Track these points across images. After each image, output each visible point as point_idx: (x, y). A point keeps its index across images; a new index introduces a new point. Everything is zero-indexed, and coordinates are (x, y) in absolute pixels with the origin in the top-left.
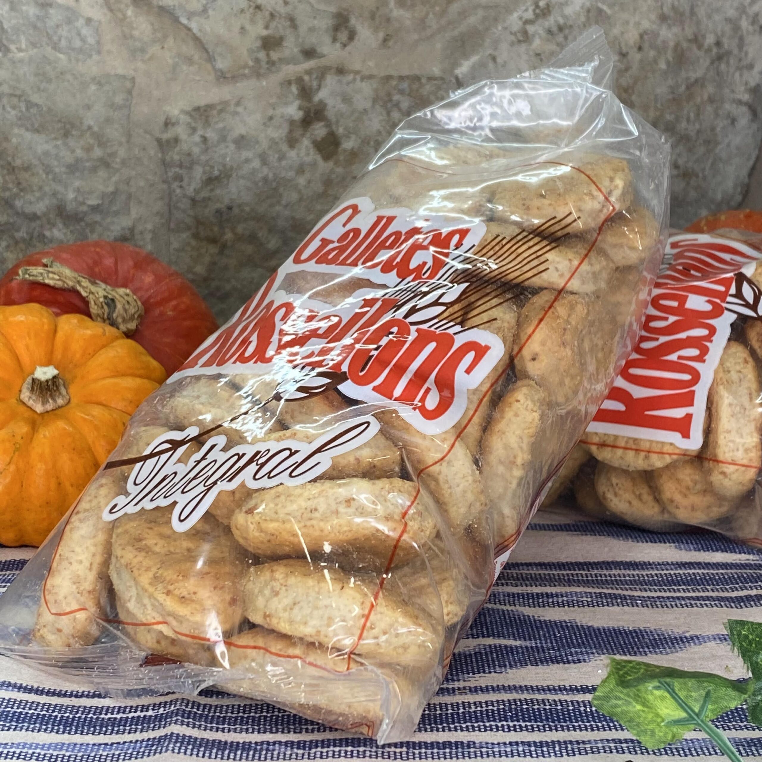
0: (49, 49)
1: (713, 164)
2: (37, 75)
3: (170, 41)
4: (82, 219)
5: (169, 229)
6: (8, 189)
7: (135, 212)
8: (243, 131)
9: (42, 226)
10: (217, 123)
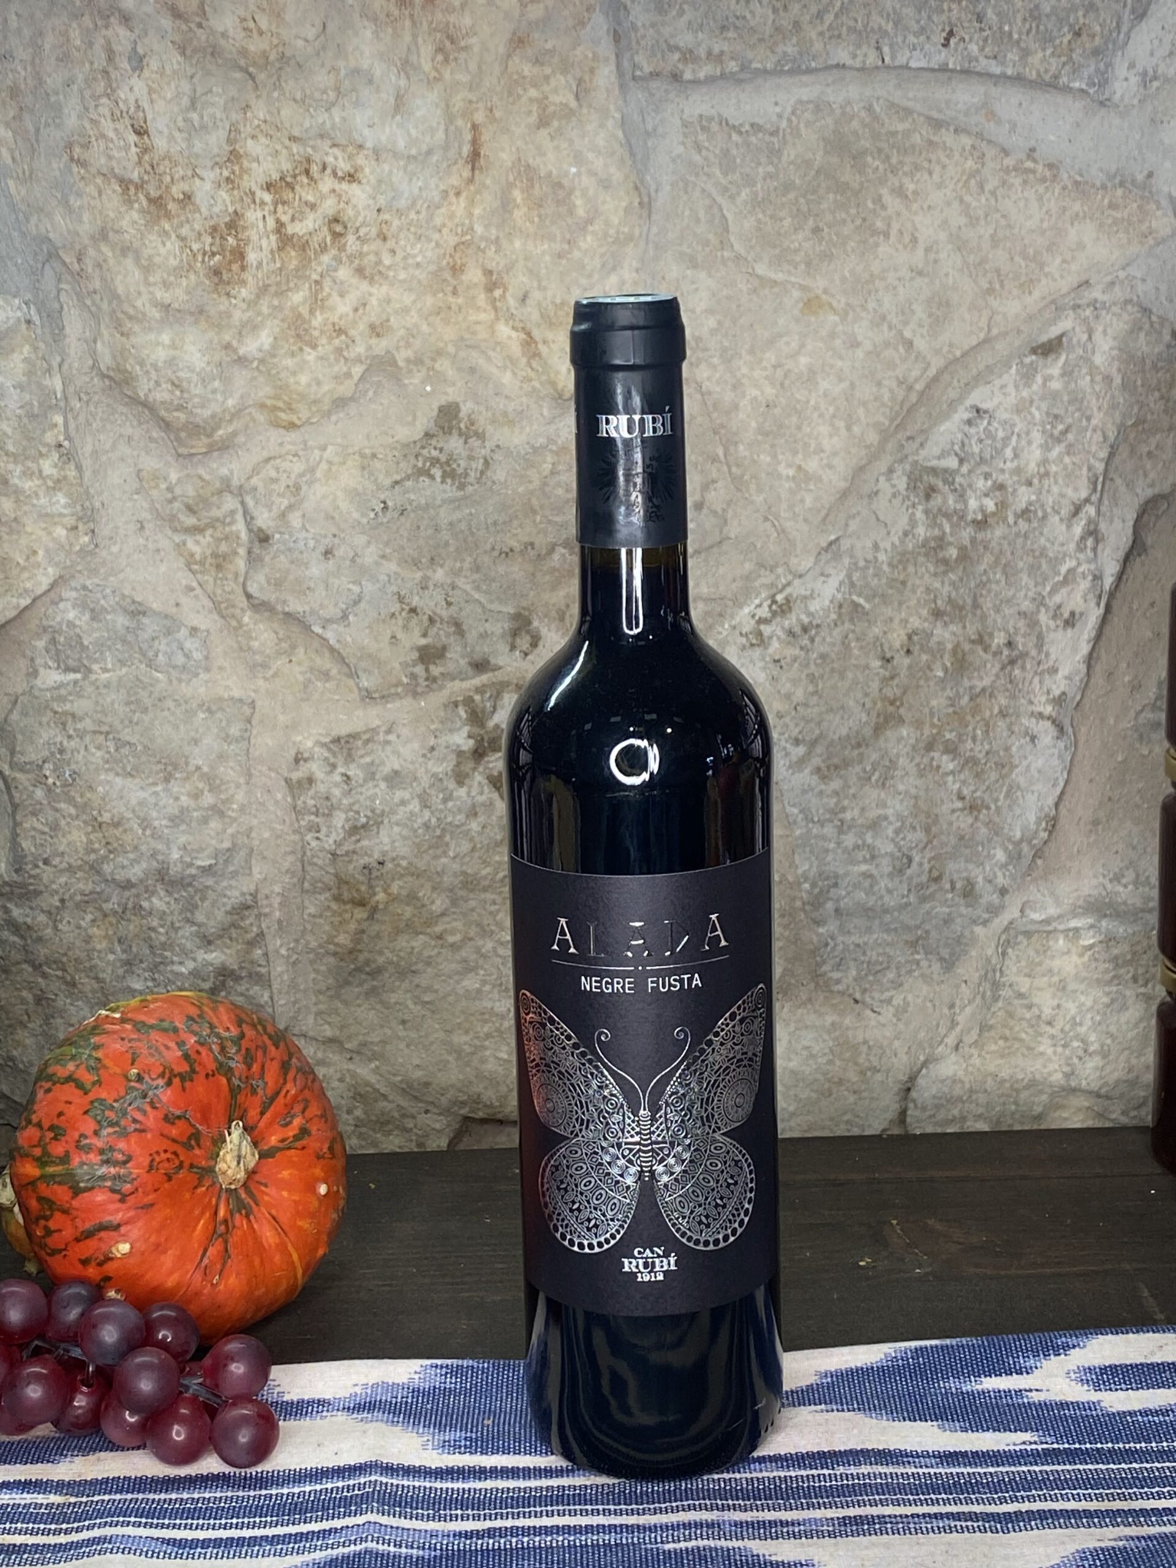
0: (143, 666)
1: (1008, 792)
2: (128, 703)
3: (301, 651)
4: (190, 885)
5: (303, 891)
6: (94, 851)
7: (258, 871)
8: (397, 767)
9: (137, 896)
10: (362, 757)
